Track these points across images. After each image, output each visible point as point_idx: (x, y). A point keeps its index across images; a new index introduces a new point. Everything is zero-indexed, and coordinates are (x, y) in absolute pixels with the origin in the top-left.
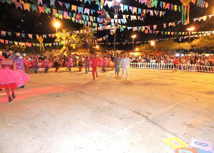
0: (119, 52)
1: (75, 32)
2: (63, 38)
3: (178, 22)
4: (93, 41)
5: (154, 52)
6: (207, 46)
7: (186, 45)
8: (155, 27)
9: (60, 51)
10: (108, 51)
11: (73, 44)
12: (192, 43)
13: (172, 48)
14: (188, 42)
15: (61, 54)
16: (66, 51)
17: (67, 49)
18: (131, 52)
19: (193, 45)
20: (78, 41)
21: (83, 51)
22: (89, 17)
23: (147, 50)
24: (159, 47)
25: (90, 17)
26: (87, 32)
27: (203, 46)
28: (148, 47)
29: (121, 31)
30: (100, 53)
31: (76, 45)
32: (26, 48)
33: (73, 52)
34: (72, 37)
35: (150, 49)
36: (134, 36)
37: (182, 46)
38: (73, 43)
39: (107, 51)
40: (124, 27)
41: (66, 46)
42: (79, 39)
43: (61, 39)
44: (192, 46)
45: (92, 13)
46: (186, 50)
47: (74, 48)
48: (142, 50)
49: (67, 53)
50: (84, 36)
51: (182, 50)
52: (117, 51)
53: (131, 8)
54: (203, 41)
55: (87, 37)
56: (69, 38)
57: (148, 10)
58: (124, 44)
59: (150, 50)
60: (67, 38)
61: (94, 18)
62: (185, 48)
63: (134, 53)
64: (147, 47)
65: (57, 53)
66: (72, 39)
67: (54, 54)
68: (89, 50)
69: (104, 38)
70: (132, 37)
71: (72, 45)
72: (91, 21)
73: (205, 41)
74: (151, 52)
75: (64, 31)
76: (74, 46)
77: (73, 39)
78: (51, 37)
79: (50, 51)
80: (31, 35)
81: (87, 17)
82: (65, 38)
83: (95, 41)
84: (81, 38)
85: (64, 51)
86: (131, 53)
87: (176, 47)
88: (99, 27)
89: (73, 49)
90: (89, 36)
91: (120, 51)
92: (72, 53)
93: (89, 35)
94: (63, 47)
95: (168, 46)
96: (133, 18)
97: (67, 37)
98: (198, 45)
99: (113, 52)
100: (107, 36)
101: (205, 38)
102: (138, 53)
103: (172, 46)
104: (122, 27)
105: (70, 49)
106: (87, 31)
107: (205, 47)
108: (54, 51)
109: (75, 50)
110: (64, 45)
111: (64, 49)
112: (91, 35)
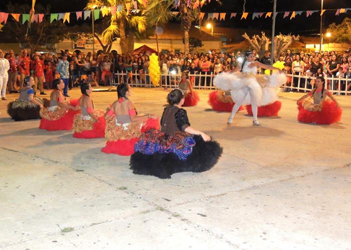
0: (287, 39)
9: (101, 37)
10: (248, 38)
11: (137, 18)
15: (105, 48)
16: (119, 39)
17: (122, 33)
20: (153, 5)
21: (167, 37)
30: (217, 45)
31: (148, 21)
33: (138, 41)
39: (246, 36)
41: (118, 22)
47: (141, 27)
49: (121, 44)
52: (279, 37)
67: (86, 45)
68: (187, 33)
71: (135, 20)
76: (141, 23)
79: (73, 38)
85: (112, 37)
86: (309, 46)
89: (137, 31)
91: (290, 37)
92: (137, 46)
94: (110, 24)
99: (265, 42)
108: (84, 39)
109: (145, 36)
110: (113, 18)
111: (112, 33)
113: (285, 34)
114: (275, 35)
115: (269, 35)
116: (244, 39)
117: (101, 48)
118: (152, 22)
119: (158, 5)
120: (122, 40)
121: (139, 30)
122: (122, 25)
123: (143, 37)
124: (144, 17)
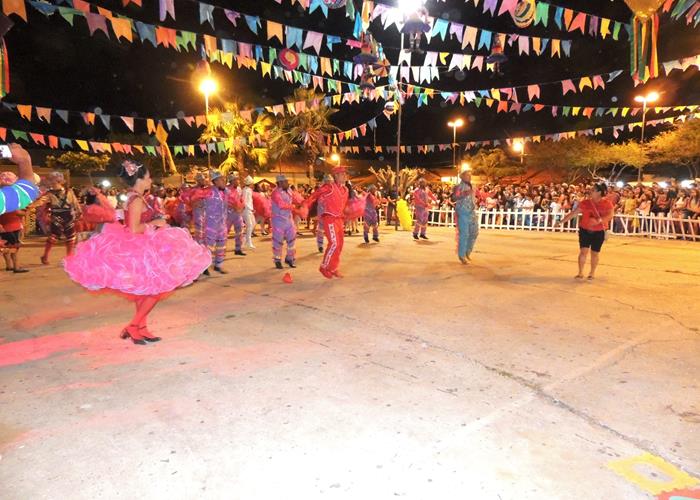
0: (412, 173)
1: (268, 108)
2: (226, 131)
3: (611, 74)
4: (326, 138)
5: (523, 173)
7: (632, 153)
8: (534, 91)
10: (374, 172)
11: (257, 150)
12: (652, 143)
13: (586, 161)
14: (638, 143)
17: (240, 166)
18: (446, 174)
19: (656, 151)
20: (276, 138)
21: (288, 170)
22: (319, 61)
23: (500, 170)
24: (539, 159)
25: (322, 59)
26: (308, 110)
27: (688, 154)
28: (503, 157)
29: (419, 105)
31: (270, 154)
34: (255, 125)
35: (511, 165)
36: (457, 124)
37: (616, 156)
38: (258, 146)
39: (372, 170)
40: (429, 92)
41: (236, 154)
42: (280, 132)
43: (221, 131)
44: (652, 156)
45: (330, 46)
46: (632, 167)
47: (262, 160)
48: (484, 167)
50: (298, 123)
51: (618, 167)
52: (406, 170)
53: (456, 29)
54: (688, 139)
55: (307, 126)
56: (246, 129)
57: (514, 37)
58: (426, 149)
59: (508, 169)
60: (240, 130)
61: (336, 62)
62: (629, 162)
63: (455, 179)
64: (498, 158)
66: (256, 132)
68: (311, 167)
69: (363, 127)
70: (450, 124)
71: (255, 151)
72: (326, 75)
73: (697, 137)
74: (514, 174)
75: (229, 106)
76: (261, 156)
77: (261, 131)
78: (194, 124)
79: (183, 171)
80: (132, 119)
81: (313, 59)
82: (234, 129)
83: (332, 139)
84: (287, 129)
86: (445, 179)
87: (598, 159)
88: (349, 91)
89: (258, 164)
90: (312, 123)
91: (415, 171)
93: (314, 119)
94: (227, 157)
96: (461, 61)
97: (241, 126)
98: (672, 150)
99: (391, 176)
100: (373, 123)
101: (695, 129)
103: (585, 154)
104: (422, 91)
105: (249, 163)
106: (309, 105)
107: (695, 159)
109: (266, 168)
110: (231, 151)
112: (319, 118)
113: (411, 167)
114: (401, 169)
115: (394, 169)
116: (370, 174)
118: (274, 156)
119: (281, 138)
121: (260, 164)
122: (241, 157)
123: (264, 170)
124: (265, 150)
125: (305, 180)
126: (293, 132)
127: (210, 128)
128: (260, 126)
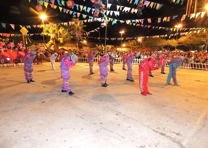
0: (110, 47)
1: (62, 23)
2: (49, 32)
3: (174, 17)
6: (194, 43)
7: (173, 42)
8: (149, 20)
9: (47, 45)
11: (60, 38)
12: (179, 40)
13: (160, 44)
14: (175, 39)
15: (48, 48)
16: (53, 45)
17: (54, 43)
18: (118, 47)
20: (66, 34)
21: (70, 45)
23: (135, 46)
24: (146, 44)
26: (76, 25)
27: (189, 43)
28: (136, 43)
30: (88, 48)
31: (64, 39)
32: (9, 40)
33: (60, 46)
34: (59, 30)
35: (138, 45)
37: (169, 43)
41: (53, 39)
42: (67, 32)
43: (48, 32)
44: (179, 43)
46: (174, 47)
47: (61, 41)
48: (130, 46)
49: (54, 47)
50: (73, 30)
51: (169, 47)
52: (108, 46)
54: (191, 39)
56: (56, 31)
58: (113, 39)
60: (54, 32)
62: (173, 45)
63: (121, 49)
64: (134, 43)
65: (43, 47)
67: (41, 48)
68: (77, 44)
71: (59, 39)
73: (193, 38)
74: (139, 48)
75: (50, 24)
76: (61, 40)
79: (36, 44)
80: (14, 25)
82: (52, 31)
84: (69, 31)
85: (51, 45)
86: (118, 49)
87: (164, 44)
89: (60, 43)
90: (78, 30)
92: (60, 48)
93: (78, 28)
94: (50, 40)
95: (156, 42)
98: (185, 42)
99: (103, 48)
102: (125, 48)
103: (160, 42)
105: (57, 42)
107: (191, 44)
108: (40, 45)
109: (63, 44)
110: (51, 38)
111: (51, 43)
112: (80, 28)
114: (106, 45)
115: (104, 45)
117: (47, 49)
118: (65, 40)
119: (67, 34)
120: (54, 46)
121: (61, 42)
122: (55, 40)
123: (62, 45)
124: (62, 38)
125: (75, 48)
126: (71, 32)
127: (44, 31)
128: (61, 30)
